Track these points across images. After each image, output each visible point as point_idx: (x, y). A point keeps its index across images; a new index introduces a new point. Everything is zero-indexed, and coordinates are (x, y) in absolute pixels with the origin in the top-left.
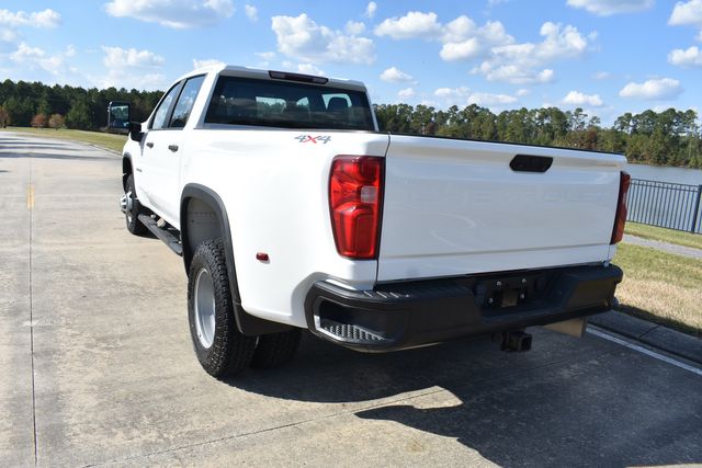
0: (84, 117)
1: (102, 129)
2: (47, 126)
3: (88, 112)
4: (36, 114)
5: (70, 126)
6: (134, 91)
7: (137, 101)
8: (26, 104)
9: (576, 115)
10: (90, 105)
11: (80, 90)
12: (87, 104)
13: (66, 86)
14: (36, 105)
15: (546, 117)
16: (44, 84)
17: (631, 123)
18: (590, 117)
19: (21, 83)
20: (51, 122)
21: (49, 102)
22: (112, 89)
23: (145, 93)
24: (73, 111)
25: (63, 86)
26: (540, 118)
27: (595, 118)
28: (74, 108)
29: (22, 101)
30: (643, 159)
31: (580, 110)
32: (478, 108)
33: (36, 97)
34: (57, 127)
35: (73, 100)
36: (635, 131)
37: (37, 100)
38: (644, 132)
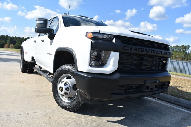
2: (9, 48)
4: (6, 44)
8: (3, 41)
11: (19, 38)
12: (21, 42)
13: (15, 37)
14: (6, 42)
16: (9, 36)
17: (172, 49)
19: (3, 35)
20: (10, 46)
21: (10, 41)
25: (14, 37)
28: (17, 43)
29: (2, 40)
30: (178, 58)
33: (6, 39)
34: (12, 48)
35: (17, 41)
36: (173, 51)
37: (7, 40)
38: (176, 51)
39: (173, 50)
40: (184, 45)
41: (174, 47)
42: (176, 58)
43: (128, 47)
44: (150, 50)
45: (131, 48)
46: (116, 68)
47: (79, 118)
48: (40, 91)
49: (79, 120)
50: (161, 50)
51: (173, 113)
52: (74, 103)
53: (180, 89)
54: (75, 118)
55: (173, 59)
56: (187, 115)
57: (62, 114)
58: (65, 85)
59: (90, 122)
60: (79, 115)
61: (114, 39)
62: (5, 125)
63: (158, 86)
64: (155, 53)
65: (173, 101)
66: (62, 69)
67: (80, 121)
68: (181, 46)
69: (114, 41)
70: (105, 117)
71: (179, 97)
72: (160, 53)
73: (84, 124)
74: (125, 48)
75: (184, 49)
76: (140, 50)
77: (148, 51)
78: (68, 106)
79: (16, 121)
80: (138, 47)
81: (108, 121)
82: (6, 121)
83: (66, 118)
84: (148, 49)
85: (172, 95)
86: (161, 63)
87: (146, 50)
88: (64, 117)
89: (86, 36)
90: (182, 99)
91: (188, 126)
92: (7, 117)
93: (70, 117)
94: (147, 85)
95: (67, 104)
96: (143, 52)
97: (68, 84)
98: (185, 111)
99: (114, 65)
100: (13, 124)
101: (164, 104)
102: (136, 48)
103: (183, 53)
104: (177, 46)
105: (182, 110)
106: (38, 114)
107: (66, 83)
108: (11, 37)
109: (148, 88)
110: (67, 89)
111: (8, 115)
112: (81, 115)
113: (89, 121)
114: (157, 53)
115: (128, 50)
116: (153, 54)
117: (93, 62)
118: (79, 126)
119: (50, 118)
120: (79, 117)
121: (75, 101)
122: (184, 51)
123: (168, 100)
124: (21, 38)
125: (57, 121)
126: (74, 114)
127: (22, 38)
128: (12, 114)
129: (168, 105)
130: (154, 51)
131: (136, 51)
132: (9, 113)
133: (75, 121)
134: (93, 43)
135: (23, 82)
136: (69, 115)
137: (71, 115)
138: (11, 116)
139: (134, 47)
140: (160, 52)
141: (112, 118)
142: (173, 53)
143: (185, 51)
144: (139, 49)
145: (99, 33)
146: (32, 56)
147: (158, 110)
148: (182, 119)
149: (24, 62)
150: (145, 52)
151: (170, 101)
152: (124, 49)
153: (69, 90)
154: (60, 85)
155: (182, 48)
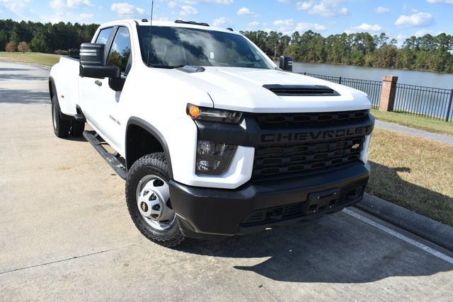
0: (43, 43)
1: (56, 51)
2: (17, 50)
3: (45, 40)
4: (9, 42)
5: (33, 50)
6: (76, 24)
7: (79, 31)
9: (381, 38)
10: (47, 34)
11: (39, 25)
12: (44, 34)
13: (29, 22)
14: (9, 36)
15: (360, 39)
16: (13, 20)
17: (415, 43)
18: (390, 39)
20: (19, 47)
21: (17, 33)
22: (62, 24)
23: (84, 26)
24: (35, 39)
25: (27, 22)
26: (356, 40)
27: (393, 40)
28: (35, 37)
30: (428, 68)
31: (383, 34)
32: (313, 33)
33: (8, 29)
34: (24, 51)
35: (34, 32)
36: (418, 49)
37: (9, 32)
38: (424, 50)
39: (418, 46)
40: (444, 34)
41: (420, 38)
42: (423, 67)
43: (273, 135)
44: (320, 133)
45: (280, 135)
46: (248, 177)
47: (182, 263)
48: (101, 193)
49: (182, 267)
50: (346, 128)
51: (372, 241)
52: (171, 232)
53: (403, 176)
54: (175, 263)
55: (415, 68)
56: (399, 246)
57: (149, 253)
58: (151, 199)
59: (203, 270)
60: (182, 254)
61: (244, 121)
62: (45, 285)
63: (335, 200)
64: (331, 136)
65: (378, 212)
66: (143, 165)
67: (184, 268)
68: (438, 36)
69: (243, 125)
70: (231, 259)
71: (392, 202)
72: (344, 135)
73: (191, 277)
74: (267, 138)
75: (444, 44)
76: (298, 138)
77: (315, 135)
78: (160, 236)
79: (63, 276)
80: (294, 132)
81: (236, 267)
82: (45, 278)
83: (156, 263)
84: (316, 131)
85: (380, 196)
86: (348, 151)
87: (312, 134)
88: (153, 260)
89: (188, 112)
90: (399, 207)
91: (391, 276)
92: (45, 267)
93: (164, 261)
94: (312, 203)
95: (158, 234)
96: (305, 139)
97: (157, 198)
98: (398, 236)
99: (243, 172)
100: (59, 282)
101: (359, 217)
102: (290, 135)
103: (440, 54)
104: (429, 37)
105: (392, 232)
106: (103, 255)
107: (152, 195)
108: (19, 22)
109: (314, 207)
110: (156, 207)
111: (47, 262)
112: (185, 253)
113: (201, 269)
114: (337, 135)
115: (272, 141)
116: (327, 138)
117: (204, 163)
118: (180, 281)
119: (127, 265)
120: (182, 260)
121: (174, 229)
122: (444, 50)
123: (369, 209)
124: (44, 24)
125: (140, 271)
126: (171, 254)
127: (46, 24)
128: (53, 259)
129: (365, 220)
130: (331, 133)
131: (290, 139)
132: (48, 257)
133: (173, 270)
134: (201, 129)
135: (64, 169)
136: (163, 256)
137: (167, 256)
138: (53, 265)
139: (285, 133)
140: (344, 131)
141: (245, 259)
142: (417, 54)
143: (447, 48)
144: (296, 135)
145: (213, 110)
146: (77, 105)
147: (342, 235)
148: (385, 258)
149: (59, 116)
150: (309, 139)
151: (372, 211)
152: (263, 140)
153: (161, 209)
154: (142, 198)
155: (438, 42)
